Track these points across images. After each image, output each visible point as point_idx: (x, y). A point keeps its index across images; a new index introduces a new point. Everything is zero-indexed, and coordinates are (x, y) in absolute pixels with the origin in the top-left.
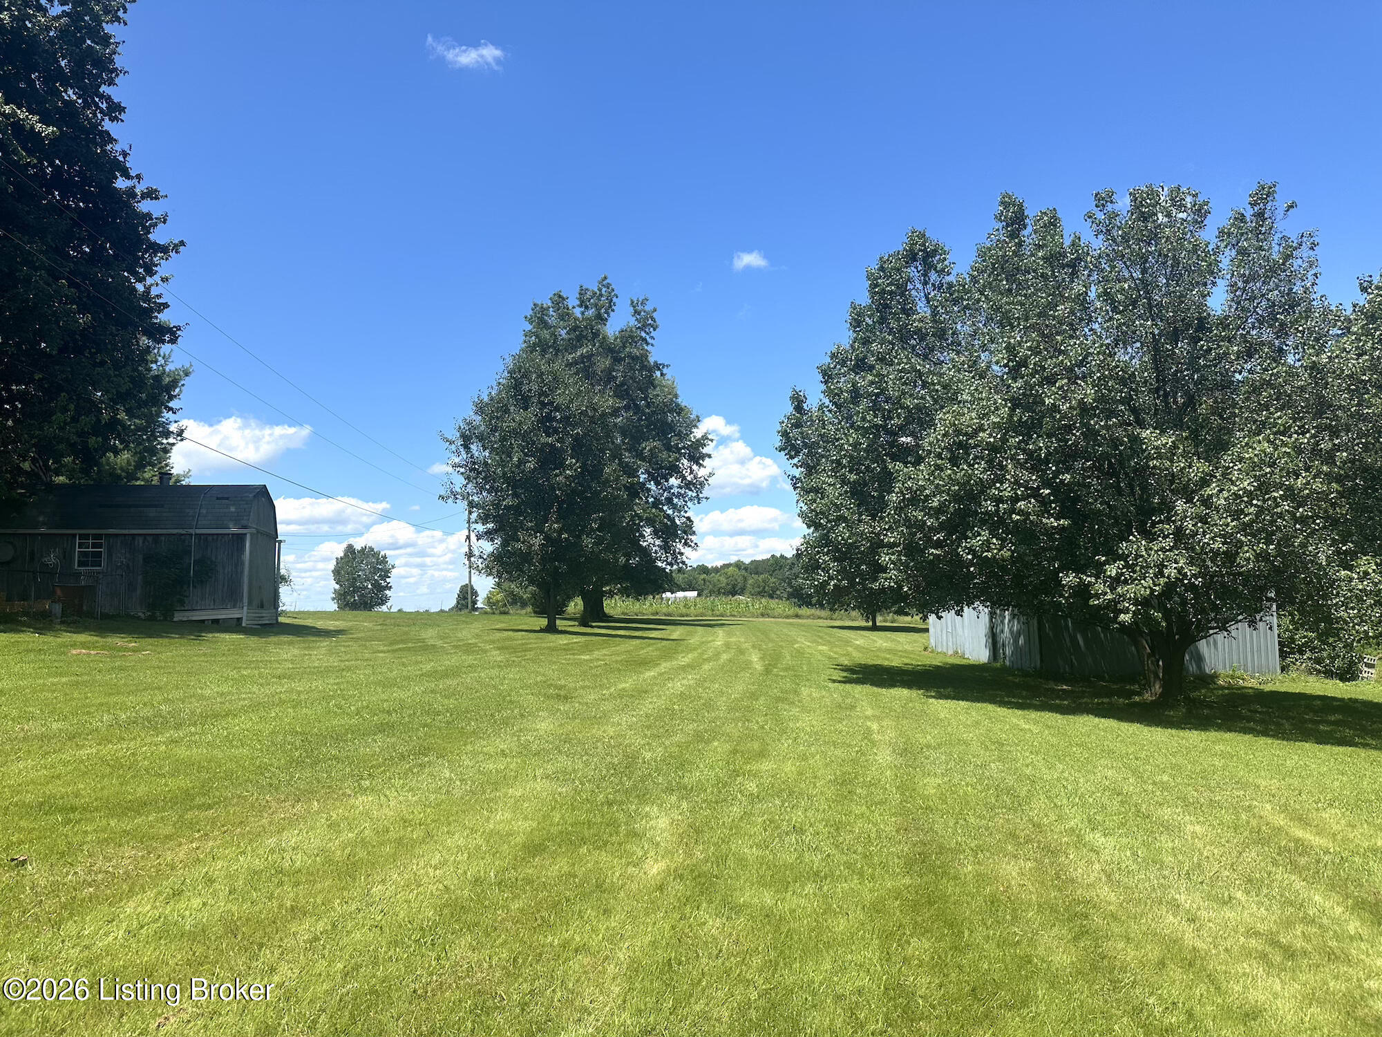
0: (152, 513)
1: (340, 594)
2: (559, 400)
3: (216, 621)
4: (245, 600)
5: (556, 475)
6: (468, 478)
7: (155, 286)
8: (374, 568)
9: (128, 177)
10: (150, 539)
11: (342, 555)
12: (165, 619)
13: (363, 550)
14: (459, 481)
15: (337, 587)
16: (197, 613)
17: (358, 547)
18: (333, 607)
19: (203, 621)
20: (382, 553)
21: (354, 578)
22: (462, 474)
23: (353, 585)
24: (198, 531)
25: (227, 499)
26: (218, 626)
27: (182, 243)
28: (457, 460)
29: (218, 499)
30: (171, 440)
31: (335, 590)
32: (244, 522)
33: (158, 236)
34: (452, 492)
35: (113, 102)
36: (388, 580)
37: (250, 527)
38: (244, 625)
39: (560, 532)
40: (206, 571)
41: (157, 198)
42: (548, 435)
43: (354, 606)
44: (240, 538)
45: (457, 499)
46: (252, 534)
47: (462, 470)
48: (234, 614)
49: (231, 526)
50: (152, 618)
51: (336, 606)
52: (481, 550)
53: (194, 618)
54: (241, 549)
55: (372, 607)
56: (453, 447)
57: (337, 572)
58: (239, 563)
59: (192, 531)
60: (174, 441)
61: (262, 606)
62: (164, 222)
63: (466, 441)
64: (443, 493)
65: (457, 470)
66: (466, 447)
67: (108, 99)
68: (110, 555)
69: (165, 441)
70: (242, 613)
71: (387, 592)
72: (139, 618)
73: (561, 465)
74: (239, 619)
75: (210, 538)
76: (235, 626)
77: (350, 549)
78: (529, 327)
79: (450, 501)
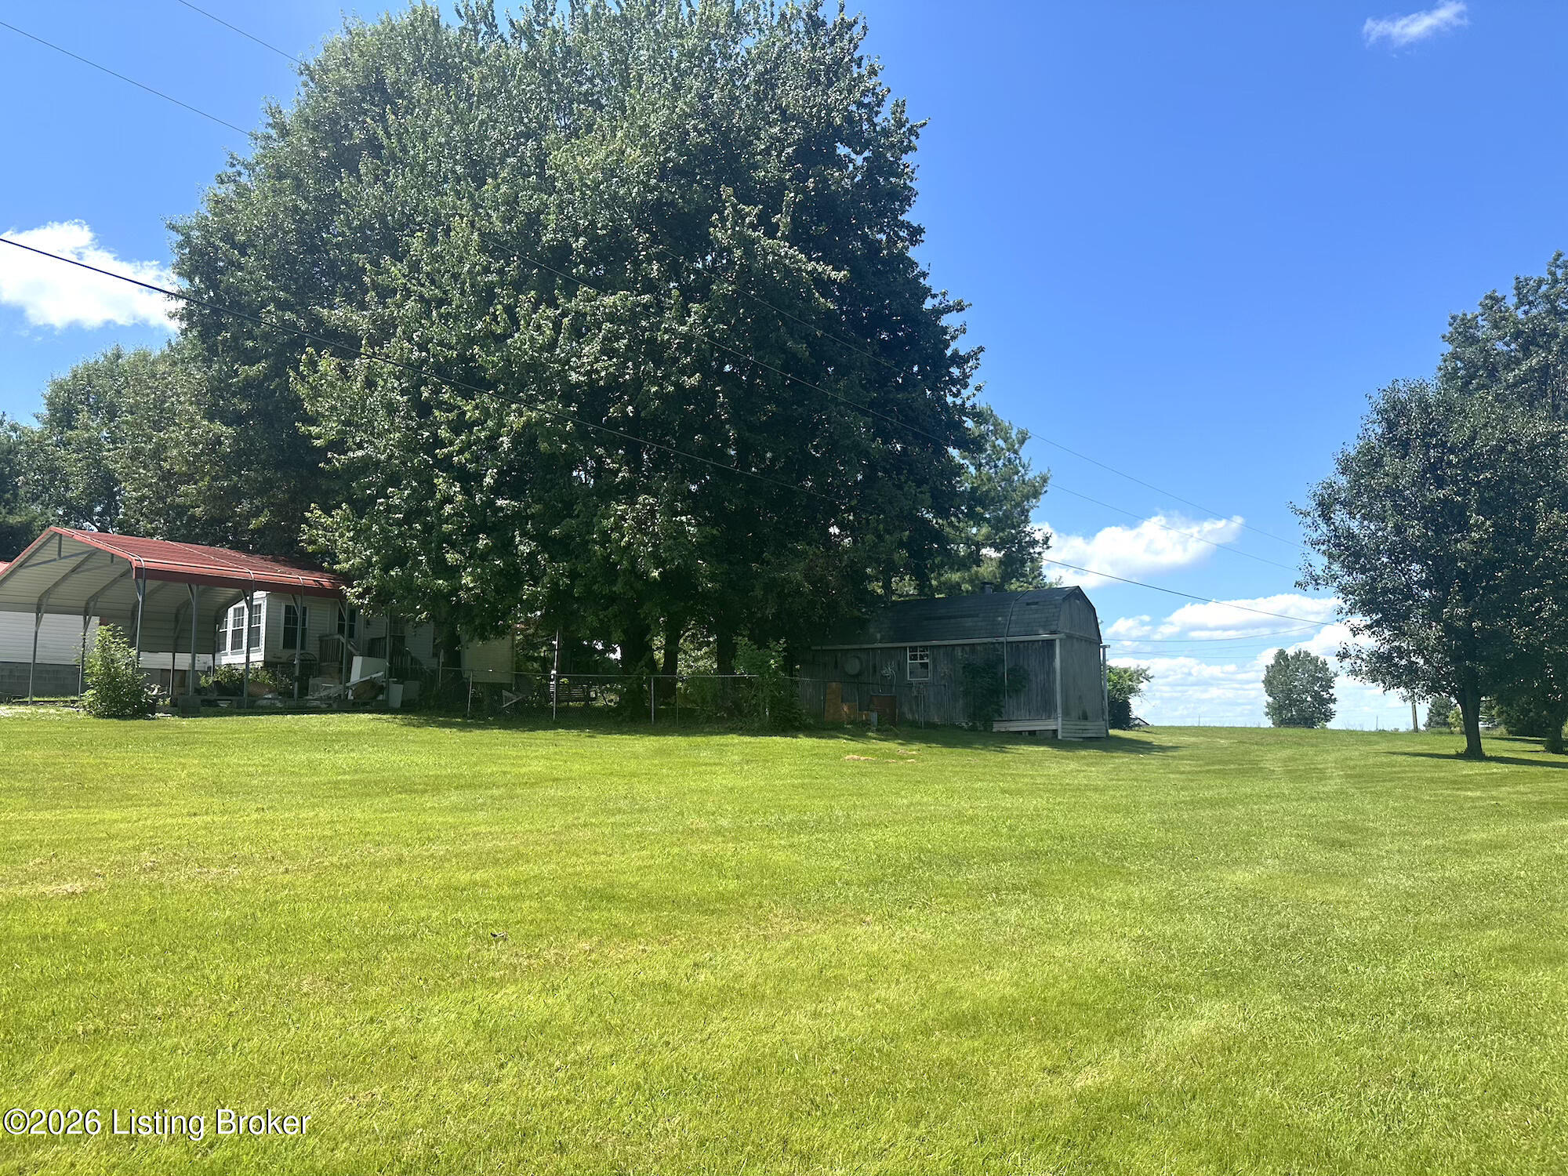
0: (969, 623)
1: (1275, 709)
2: (1452, 438)
3: (1032, 733)
4: (1059, 711)
5: (1457, 541)
6: (1330, 556)
7: (970, 397)
8: (1313, 676)
9: (934, 296)
10: (967, 649)
11: (1273, 662)
12: (985, 730)
13: (1297, 656)
14: (1320, 562)
15: (1270, 700)
16: (1011, 724)
17: (1290, 652)
18: (1267, 723)
19: (1020, 733)
20: (1321, 659)
21: (1290, 690)
22: (1324, 552)
23: (1288, 697)
24: (1010, 639)
25: (1036, 603)
26: (1033, 738)
27: (981, 349)
28: (1315, 536)
29: (1028, 604)
30: (1038, 550)
31: (1268, 704)
32: (1053, 628)
33: (961, 346)
34: (1312, 577)
35: (912, 227)
36: (1331, 691)
37: (1060, 632)
38: (1060, 737)
39: (1469, 619)
40: (1019, 681)
41: (962, 309)
42: (1440, 487)
43: (1290, 722)
44: (1050, 643)
45: (1317, 584)
46: (1061, 640)
47: (1323, 548)
48: (1050, 725)
49: (1041, 632)
50: (973, 729)
51: (1271, 721)
52: (1358, 648)
53: (1011, 729)
54: (1052, 657)
55: (1314, 724)
56: (1309, 520)
57: (1268, 683)
58: (1051, 671)
59: (1001, 639)
60: (1041, 550)
61: (1085, 718)
62: (964, 331)
63: (1325, 508)
64: (1301, 579)
65: (1317, 547)
66: (1328, 519)
67: (908, 226)
68: (935, 667)
69: (1032, 551)
70: (1055, 724)
71: (1331, 706)
72: (961, 728)
73: (1464, 526)
74: (1055, 731)
75: (1021, 645)
76: (1050, 739)
77: (1281, 654)
78: (1449, 348)
79: (1310, 588)
